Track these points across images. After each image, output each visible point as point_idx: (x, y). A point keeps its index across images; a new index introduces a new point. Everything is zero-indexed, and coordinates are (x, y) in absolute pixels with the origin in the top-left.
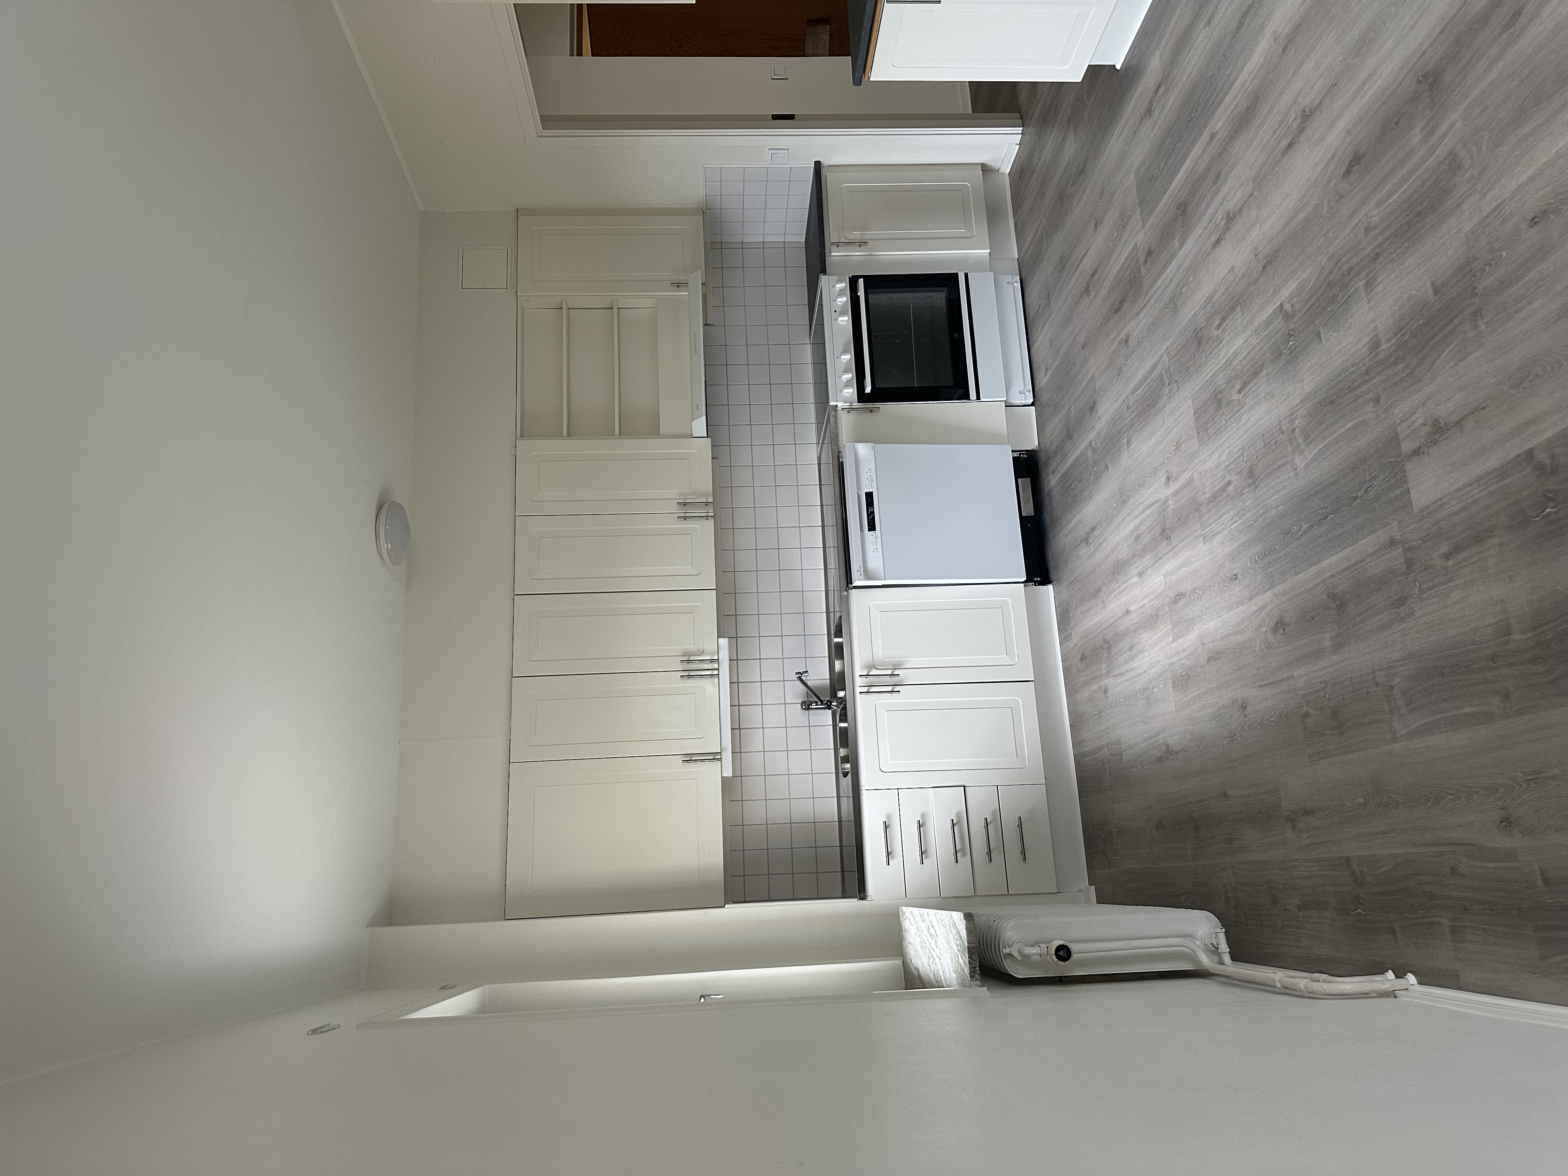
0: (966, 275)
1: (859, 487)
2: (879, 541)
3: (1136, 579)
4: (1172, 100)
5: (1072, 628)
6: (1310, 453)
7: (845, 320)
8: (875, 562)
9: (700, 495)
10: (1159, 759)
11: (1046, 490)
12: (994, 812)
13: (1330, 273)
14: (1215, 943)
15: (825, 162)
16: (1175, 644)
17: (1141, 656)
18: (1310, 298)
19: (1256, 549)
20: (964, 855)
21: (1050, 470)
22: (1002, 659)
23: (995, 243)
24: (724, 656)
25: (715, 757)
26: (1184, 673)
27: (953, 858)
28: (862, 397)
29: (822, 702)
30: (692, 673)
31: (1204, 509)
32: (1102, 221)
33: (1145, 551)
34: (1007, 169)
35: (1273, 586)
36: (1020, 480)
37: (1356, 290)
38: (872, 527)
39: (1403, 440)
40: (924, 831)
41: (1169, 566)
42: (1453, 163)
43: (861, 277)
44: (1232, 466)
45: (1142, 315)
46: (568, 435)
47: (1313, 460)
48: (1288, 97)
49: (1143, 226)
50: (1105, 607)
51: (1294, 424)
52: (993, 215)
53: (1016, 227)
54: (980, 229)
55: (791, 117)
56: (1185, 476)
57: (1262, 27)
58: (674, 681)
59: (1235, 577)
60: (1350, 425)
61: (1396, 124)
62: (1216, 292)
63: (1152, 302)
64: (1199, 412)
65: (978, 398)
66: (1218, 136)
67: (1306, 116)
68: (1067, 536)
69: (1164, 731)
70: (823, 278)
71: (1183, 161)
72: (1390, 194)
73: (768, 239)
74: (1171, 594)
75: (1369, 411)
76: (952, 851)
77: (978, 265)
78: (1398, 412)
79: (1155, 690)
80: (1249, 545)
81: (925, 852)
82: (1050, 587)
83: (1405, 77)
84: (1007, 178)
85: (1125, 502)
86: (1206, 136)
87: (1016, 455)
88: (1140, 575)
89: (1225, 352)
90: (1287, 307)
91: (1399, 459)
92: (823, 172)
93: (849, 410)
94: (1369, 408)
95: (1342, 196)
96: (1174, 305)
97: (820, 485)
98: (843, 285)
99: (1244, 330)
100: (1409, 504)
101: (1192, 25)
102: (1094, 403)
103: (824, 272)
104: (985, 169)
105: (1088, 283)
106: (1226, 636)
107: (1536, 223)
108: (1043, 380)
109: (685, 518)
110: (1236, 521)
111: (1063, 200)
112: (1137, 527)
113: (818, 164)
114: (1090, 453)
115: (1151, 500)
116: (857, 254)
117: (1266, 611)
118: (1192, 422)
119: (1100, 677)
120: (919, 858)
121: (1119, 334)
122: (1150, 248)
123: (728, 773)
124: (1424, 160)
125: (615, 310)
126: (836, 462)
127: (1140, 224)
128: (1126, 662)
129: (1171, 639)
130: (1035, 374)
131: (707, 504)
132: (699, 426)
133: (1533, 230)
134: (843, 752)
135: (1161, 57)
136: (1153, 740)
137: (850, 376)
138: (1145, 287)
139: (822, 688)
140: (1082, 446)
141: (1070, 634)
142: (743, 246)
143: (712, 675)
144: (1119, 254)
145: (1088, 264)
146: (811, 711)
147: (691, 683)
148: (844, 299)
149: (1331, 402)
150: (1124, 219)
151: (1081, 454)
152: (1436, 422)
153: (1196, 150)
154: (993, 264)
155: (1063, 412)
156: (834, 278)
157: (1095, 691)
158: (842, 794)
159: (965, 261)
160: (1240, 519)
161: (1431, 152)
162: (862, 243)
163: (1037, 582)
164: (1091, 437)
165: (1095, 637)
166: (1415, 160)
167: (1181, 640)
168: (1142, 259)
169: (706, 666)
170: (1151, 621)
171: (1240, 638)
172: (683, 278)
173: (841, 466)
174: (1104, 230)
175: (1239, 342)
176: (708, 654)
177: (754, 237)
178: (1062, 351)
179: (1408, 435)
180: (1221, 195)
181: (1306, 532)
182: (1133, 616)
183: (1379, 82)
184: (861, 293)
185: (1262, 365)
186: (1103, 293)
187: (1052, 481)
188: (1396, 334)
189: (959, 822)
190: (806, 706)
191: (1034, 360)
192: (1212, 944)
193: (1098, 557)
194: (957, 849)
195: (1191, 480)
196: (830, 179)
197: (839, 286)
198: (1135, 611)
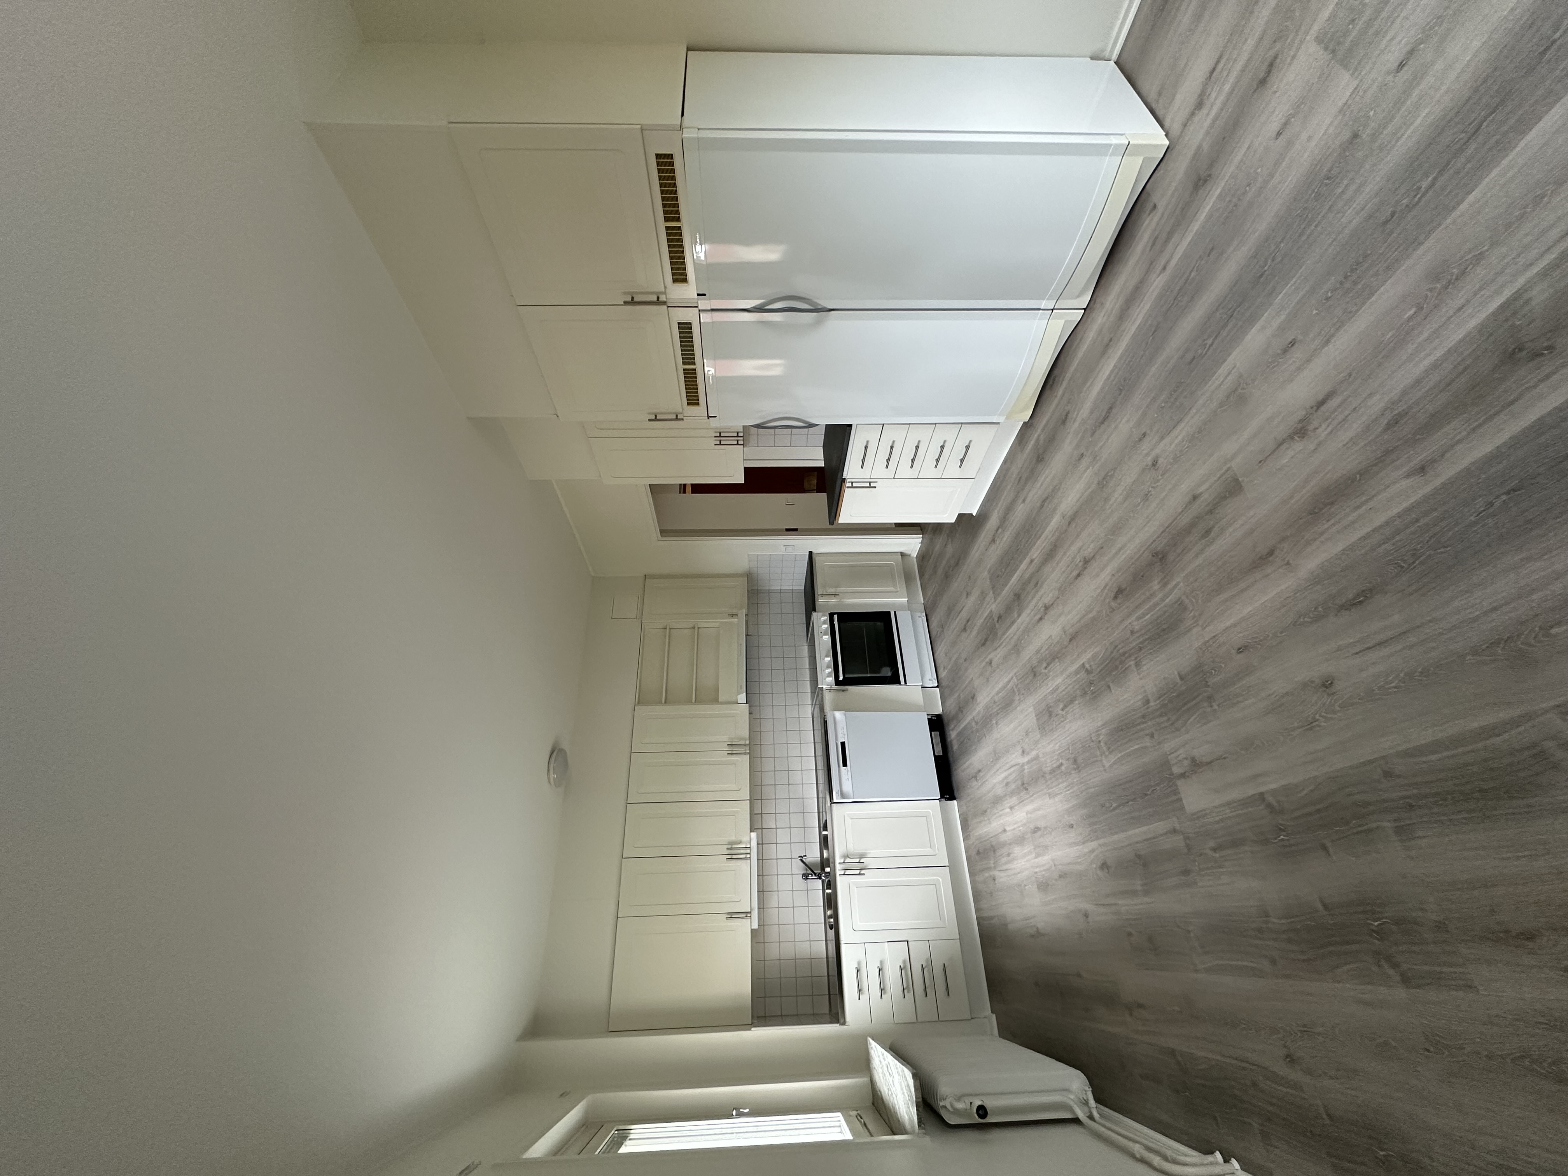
0: (895, 613)
1: (836, 739)
2: (850, 773)
3: (1008, 810)
4: (1007, 537)
5: (970, 832)
6: (1113, 758)
7: (827, 638)
8: (847, 787)
9: (741, 739)
10: (1032, 936)
11: (949, 740)
12: (927, 959)
13: (1112, 652)
14: (1085, 1098)
15: (814, 551)
16: (1037, 860)
17: (1016, 862)
18: (1102, 663)
19: (1084, 811)
20: (908, 992)
21: (951, 728)
22: (928, 851)
23: (910, 594)
24: (754, 844)
25: (747, 914)
26: (1044, 882)
27: (902, 993)
28: (838, 682)
29: (815, 874)
30: (734, 856)
31: (1048, 777)
32: (971, 593)
33: (1012, 793)
34: (915, 555)
35: (1097, 838)
36: (932, 733)
37: (1130, 666)
38: (845, 764)
39: (1174, 765)
40: (883, 973)
41: (1030, 807)
42: (1181, 606)
43: (835, 613)
44: (1063, 754)
45: (999, 650)
46: (665, 703)
47: (1114, 763)
48: (1074, 549)
49: (995, 601)
50: (990, 823)
51: (1099, 737)
52: (908, 578)
53: (921, 586)
54: (901, 587)
55: (796, 530)
56: (1034, 753)
57: (1055, 510)
58: (721, 862)
59: (1071, 826)
60: (1136, 747)
61: (1143, 576)
62: (1042, 648)
63: (1004, 644)
64: (1039, 716)
65: (906, 683)
66: (1035, 562)
67: (1086, 562)
68: (963, 771)
69: (1034, 917)
70: (814, 614)
71: (1015, 570)
72: (1144, 615)
73: (783, 588)
74: (1032, 826)
75: (1147, 742)
76: (901, 989)
77: (902, 607)
78: (1167, 747)
79: (1026, 887)
80: (1079, 807)
81: (884, 989)
82: (955, 802)
83: (1144, 551)
84: (915, 560)
85: (997, 759)
86: (1027, 560)
87: (930, 717)
88: (1011, 808)
89: (1051, 685)
90: (1087, 666)
91: (1172, 777)
92: (814, 556)
93: (830, 690)
94: (1147, 739)
95: (1114, 610)
96: (1017, 649)
97: (814, 730)
98: (826, 618)
99: (1062, 673)
100: (1182, 808)
101: (1013, 502)
102: (974, 695)
103: (815, 610)
104: (902, 554)
105: (965, 625)
106: (1069, 864)
107: (1241, 652)
108: (943, 674)
109: (732, 754)
110: (1069, 790)
111: (948, 577)
112: (1006, 778)
113: (811, 553)
114: (973, 724)
115: (1013, 763)
116: (833, 600)
117: (1095, 854)
118: (1035, 720)
119: (989, 869)
120: (879, 994)
121: (985, 658)
122: (1000, 614)
123: (755, 926)
124: (1162, 600)
125: (696, 628)
126: (823, 721)
127: (993, 600)
128: (1006, 863)
129: (1034, 855)
130: (938, 670)
131: (745, 745)
132: (742, 698)
133: (1240, 656)
134: (829, 913)
135: (998, 514)
136: (1028, 921)
137: (830, 670)
138: (999, 634)
139: (814, 864)
140: (969, 718)
141: (969, 835)
142: (769, 592)
143: (746, 858)
144: (982, 613)
145: (964, 614)
146: (808, 880)
147: (732, 863)
148: (826, 626)
149: (1122, 730)
150: (983, 595)
151: (969, 723)
152: (1193, 760)
153: (1023, 566)
154: (909, 607)
155: (956, 695)
156: (820, 614)
157: (987, 878)
158: (828, 939)
159: (894, 604)
160: (1071, 789)
161: (1166, 596)
162: (835, 595)
163: (947, 798)
164: (974, 714)
165: (985, 841)
166: (1157, 599)
167: (1040, 858)
168: (996, 619)
169: (742, 851)
170: (1020, 840)
171: (1080, 868)
172: (735, 611)
173: (825, 722)
174: (973, 598)
175: (1059, 680)
176: (743, 843)
177: (776, 587)
178: (954, 659)
179: (1176, 763)
180: (1040, 594)
181: (1114, 809)
182: (1008, 833)
183: (1128, 552)
184: (836, 622)
185: (1075, 697)
186: (974, 633)
187: (953, 735)
188: (1159, 698)
189: (905, 967)
190: (806, 877)
191: (937, 661)
192: (1083, 1098)
193: (984, 789)
194: (905, 987)
195: (1037, 758)
196: (817, 561)
197: (823, 619)
198: (1009, 831)
